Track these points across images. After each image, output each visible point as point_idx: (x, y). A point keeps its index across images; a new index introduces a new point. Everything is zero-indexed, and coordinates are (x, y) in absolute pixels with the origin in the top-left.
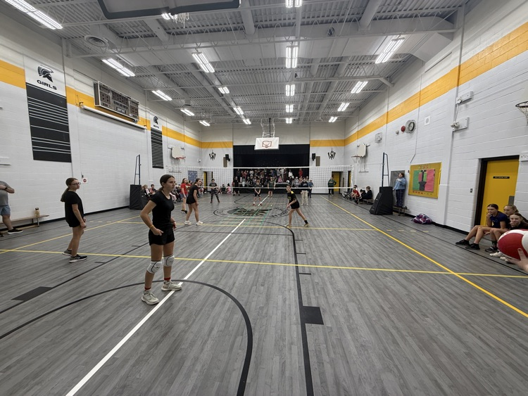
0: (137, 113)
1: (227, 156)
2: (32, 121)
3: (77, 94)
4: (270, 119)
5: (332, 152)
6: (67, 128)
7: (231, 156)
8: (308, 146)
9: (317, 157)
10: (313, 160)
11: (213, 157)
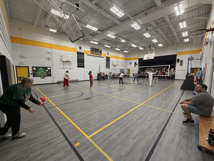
0: (101, 53)
1: (136, 63)
2: (78, 59)
3: (86, 51)
4: (150, 46)
5: (191, 57)
6: (84, 60)
7: (137, 63)
8: (176, 55)
9: (181, 60)
10: (178, 62)
11: (131, 64)
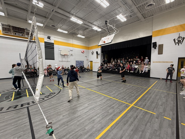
1: (97, 52)
4: (106, 22)
5: (179, 37)
9: (159, 45)
10: (155, 48)
11: (93, 54)
